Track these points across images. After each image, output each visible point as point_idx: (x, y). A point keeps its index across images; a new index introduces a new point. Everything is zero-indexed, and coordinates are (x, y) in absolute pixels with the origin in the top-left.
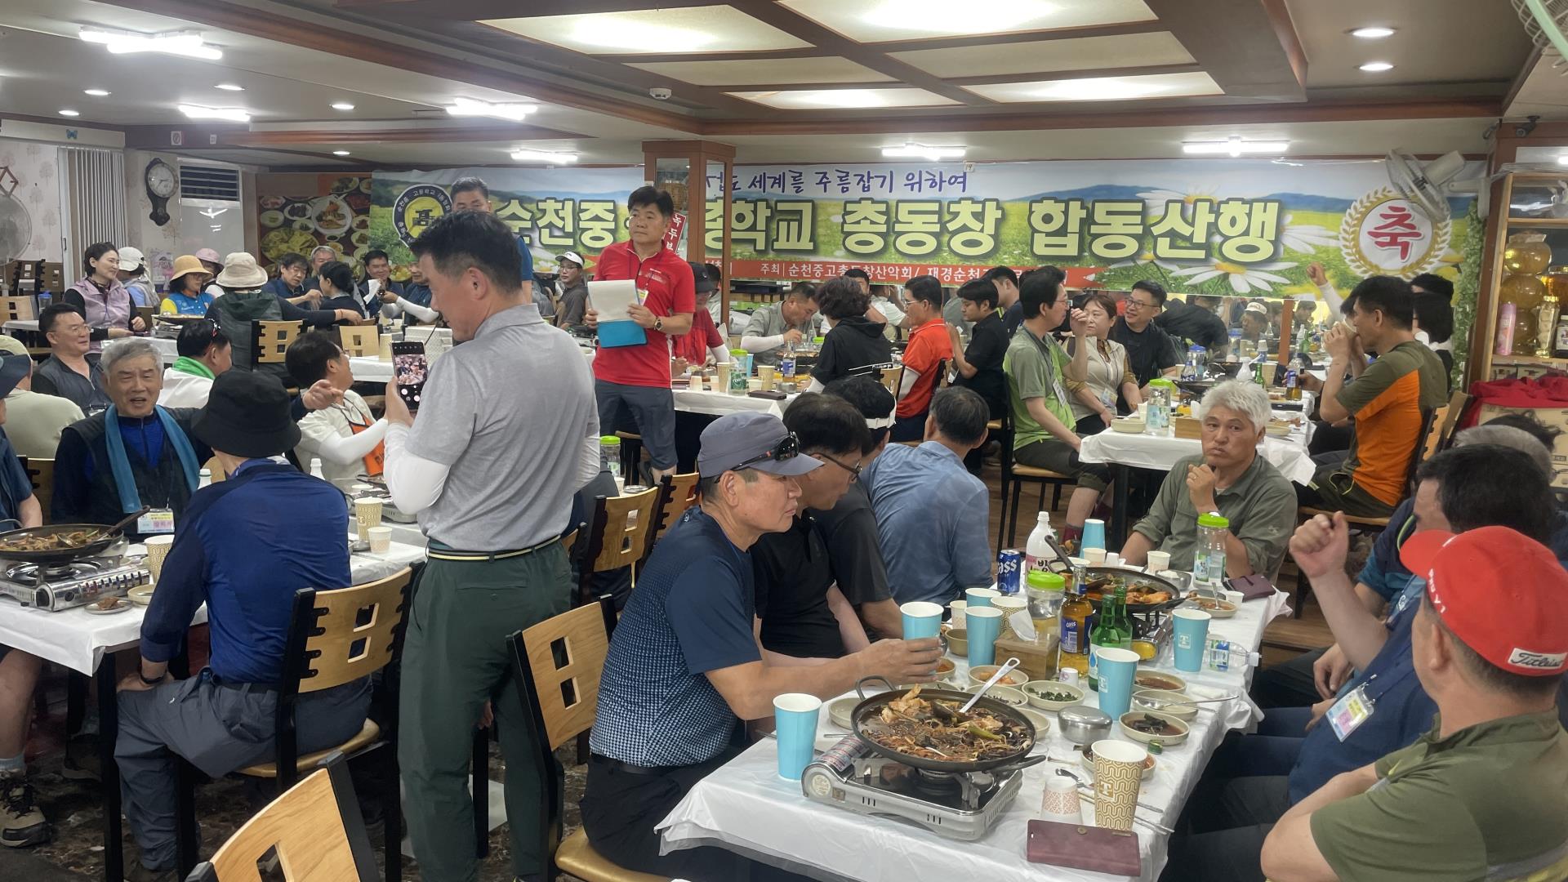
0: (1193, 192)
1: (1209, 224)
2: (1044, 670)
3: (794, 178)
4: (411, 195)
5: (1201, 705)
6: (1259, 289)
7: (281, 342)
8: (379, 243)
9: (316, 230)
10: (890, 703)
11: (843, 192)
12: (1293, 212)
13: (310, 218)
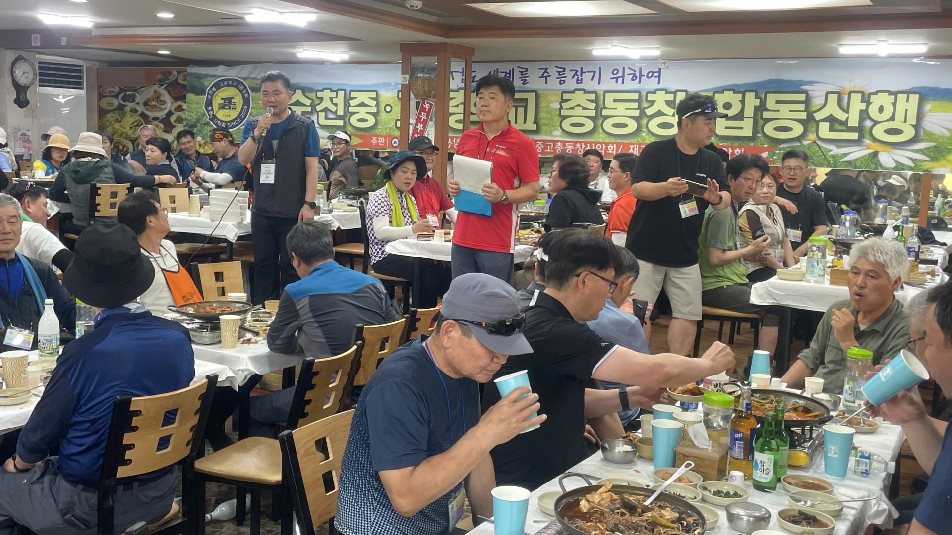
0: (848, 86)
1: (861, 111)
2: (716, 472)
3: (521, 73)
4: (218, 86)
5: (846, 504)
6: (903, 165)
7: (113, 200)
8: (191, 123)
9: (143, 113)
10: (587, 496)
11: (561, 84)
12: (931, 102)
13: (138, 103)
